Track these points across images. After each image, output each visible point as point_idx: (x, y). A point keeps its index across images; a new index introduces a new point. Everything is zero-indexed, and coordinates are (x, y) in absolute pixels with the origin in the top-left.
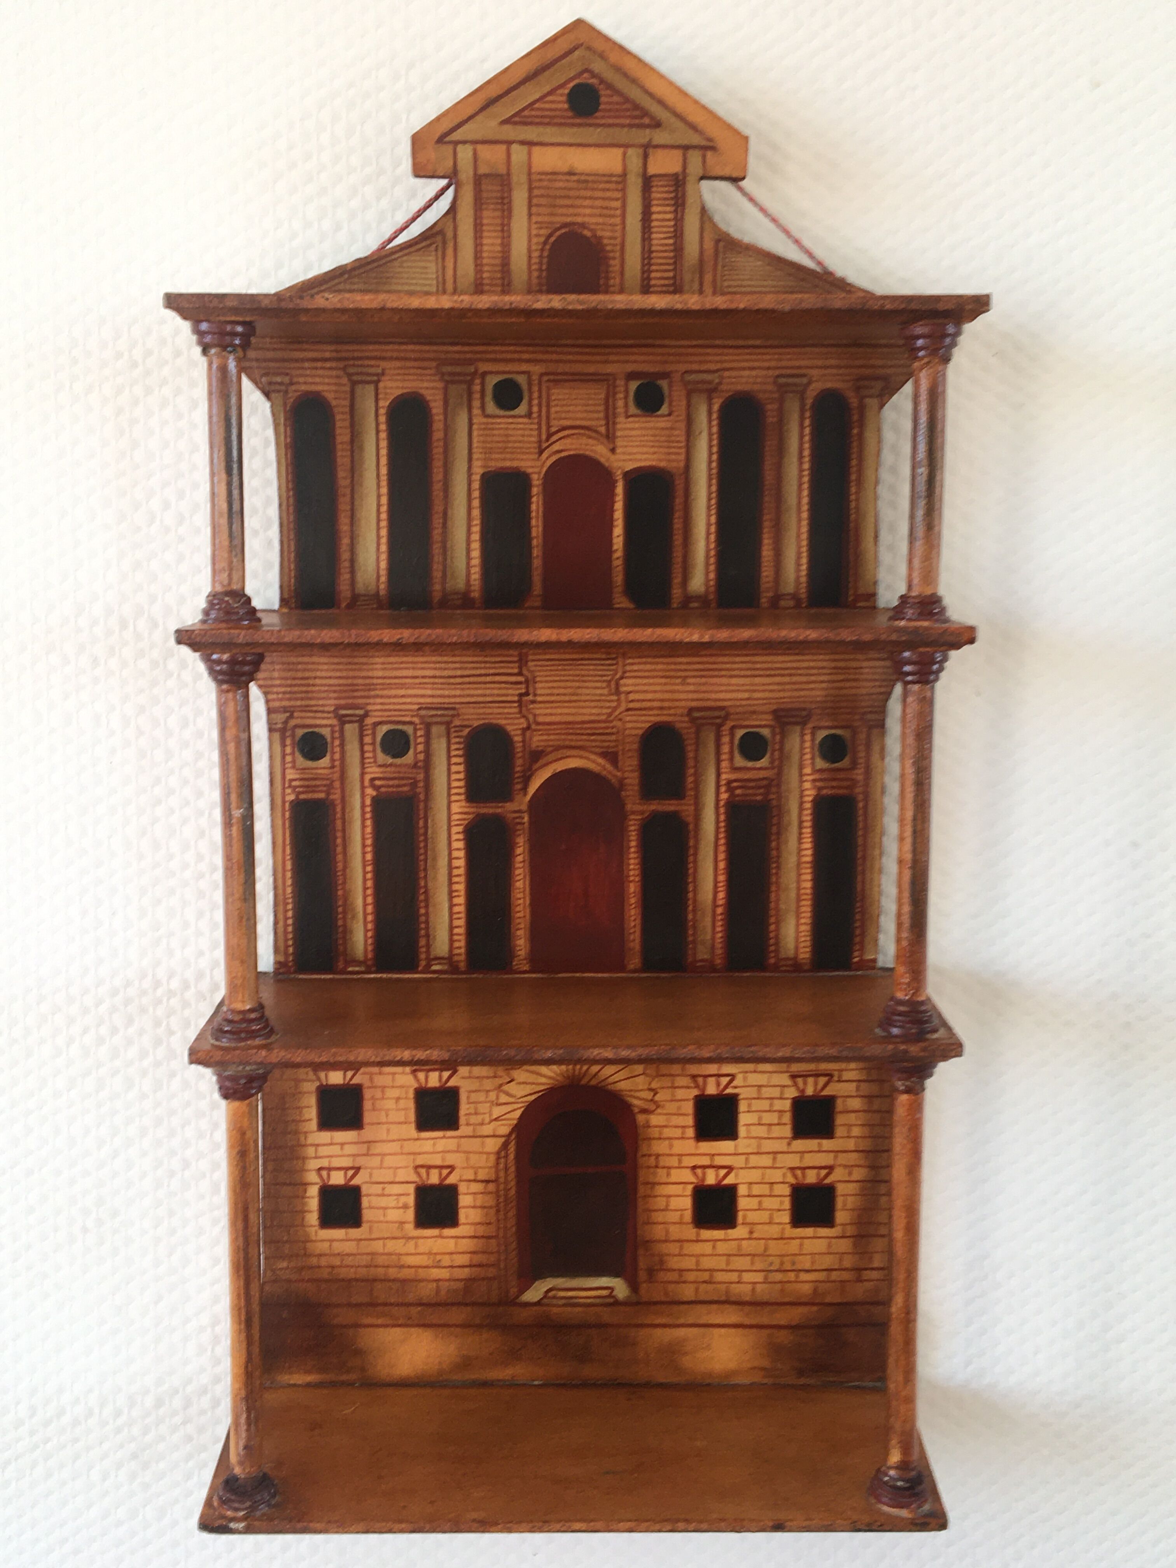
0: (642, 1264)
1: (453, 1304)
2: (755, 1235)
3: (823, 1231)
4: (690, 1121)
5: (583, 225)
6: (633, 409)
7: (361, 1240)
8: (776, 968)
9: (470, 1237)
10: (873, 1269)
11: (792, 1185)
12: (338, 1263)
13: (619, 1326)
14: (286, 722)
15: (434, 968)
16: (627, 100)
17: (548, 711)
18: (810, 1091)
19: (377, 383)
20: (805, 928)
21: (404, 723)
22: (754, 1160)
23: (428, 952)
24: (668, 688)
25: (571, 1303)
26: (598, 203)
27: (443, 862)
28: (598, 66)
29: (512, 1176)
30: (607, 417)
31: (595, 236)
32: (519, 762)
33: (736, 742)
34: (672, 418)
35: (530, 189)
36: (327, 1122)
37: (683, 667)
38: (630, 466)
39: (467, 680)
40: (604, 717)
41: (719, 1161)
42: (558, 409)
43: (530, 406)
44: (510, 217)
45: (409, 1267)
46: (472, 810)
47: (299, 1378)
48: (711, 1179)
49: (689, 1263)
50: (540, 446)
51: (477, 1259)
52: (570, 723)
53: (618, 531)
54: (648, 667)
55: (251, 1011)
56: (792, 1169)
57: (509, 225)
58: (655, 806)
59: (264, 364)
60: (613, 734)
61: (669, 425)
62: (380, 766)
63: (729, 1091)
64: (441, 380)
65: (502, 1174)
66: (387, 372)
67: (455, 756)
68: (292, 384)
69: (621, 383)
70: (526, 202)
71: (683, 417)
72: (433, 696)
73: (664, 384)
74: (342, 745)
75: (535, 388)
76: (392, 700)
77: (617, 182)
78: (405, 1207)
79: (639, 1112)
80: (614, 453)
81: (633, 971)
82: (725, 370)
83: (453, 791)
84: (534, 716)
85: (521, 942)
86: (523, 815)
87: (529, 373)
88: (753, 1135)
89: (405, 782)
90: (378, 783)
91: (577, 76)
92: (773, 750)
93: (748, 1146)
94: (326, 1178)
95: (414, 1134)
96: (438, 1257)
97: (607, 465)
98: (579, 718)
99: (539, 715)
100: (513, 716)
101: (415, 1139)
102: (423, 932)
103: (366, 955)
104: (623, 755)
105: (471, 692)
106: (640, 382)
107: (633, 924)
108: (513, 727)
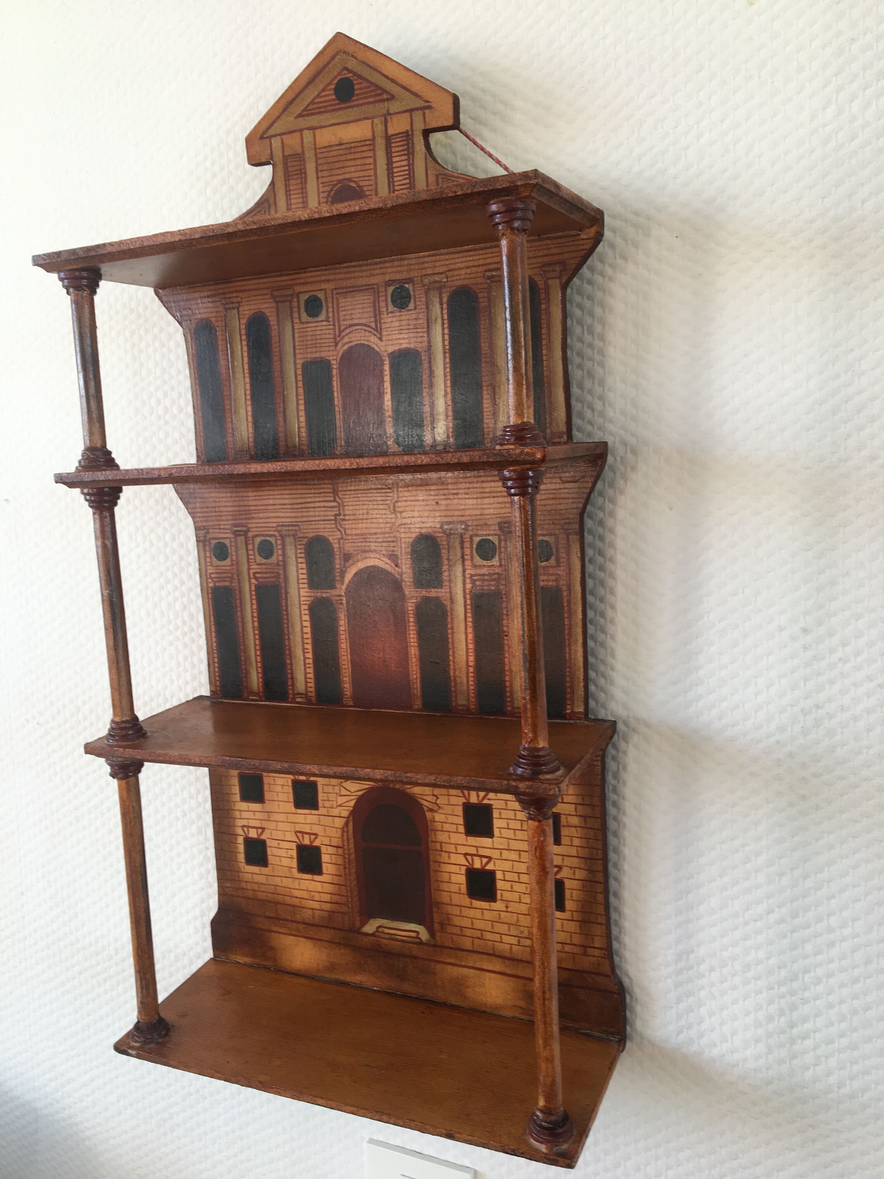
0: (436, 918)
1: (323, 926)
2: (509, 910)
3: (558, 914)
4: (461, 820)
5: (350, 180)
6: (391, 308)
7: (269, 875)
8: (512, 714)
9: (330, 883)
12: (258, 889)
13: (424, 959)
14: (205, 537)
15: (298, 700)
16: (371, 84)
17: (355, 526)
19: (238, 308)
21: (270, 536)
22: (506, 854)
23: (293, 689)
24: (428, 508)
25: (392, 937)
26: (359, 162)
27: (298, 628)
28: (352, 64)
29: (352, 845)
30: (375, 316)
31: (359, 186)
32: (337, 561)
33: (475, 546)
34: (417, 311)
35: (317, 159)
36: (246, 797)
37: (436, 492)
38: (391, 349)
40: (388, 530)
41: (482, 852)
42: (344, 313)
43: (327, 312)
44: (306, 182)
45: (297, 897)
46: (312, 594)
47: (242, 959)
48: (477, 864)
49: (466, 923)
50: (336, 341)
51: (336, 898)
53: (388, 396)
54: (413, 493)
57: (306, 188)
58: (424, 593)
59: (178, 304)
60: (394, 542)
61: (415, 316)
62: (258, 564)
63: (486, 802)
64: (274, 301)
65: (346, 844)
66: (243, 300)
67: (300, 557)
68: (193, 315)
69: (382, 289)
70: (314, 170)
71: (424, 309)
72: (285, 517)
73: (409, 286)
74: (236, 551)
75: (330, 300)
76: (262, 521)
77: (370, 145)
78: (291, 858)
79: (427, 811)
80: (382, 341)
81: (418, 710)
82: (450, 271)
83: (301, 581)
84: (345, 529)
85: (347, 686)
86: (342, 598)
87: (325, 289)
88: (504, 836)
89: (272, 575)
90: (258, 575)
91: (339, 74)
92: (500, 552)
93: (501, 844)
94: (246, 832)
95: (293, 809)
96: (313, 894)
97: (378, 349)
98: (373, 531)
99: (348, 529)
100: (332, 530)
101: (294, 814)
102: (289, 676)
103: (259, 689)
104: (401, 556)
105: (306, 514)
106: (395, 287)
107: (415, 677)
108: (333, 537)
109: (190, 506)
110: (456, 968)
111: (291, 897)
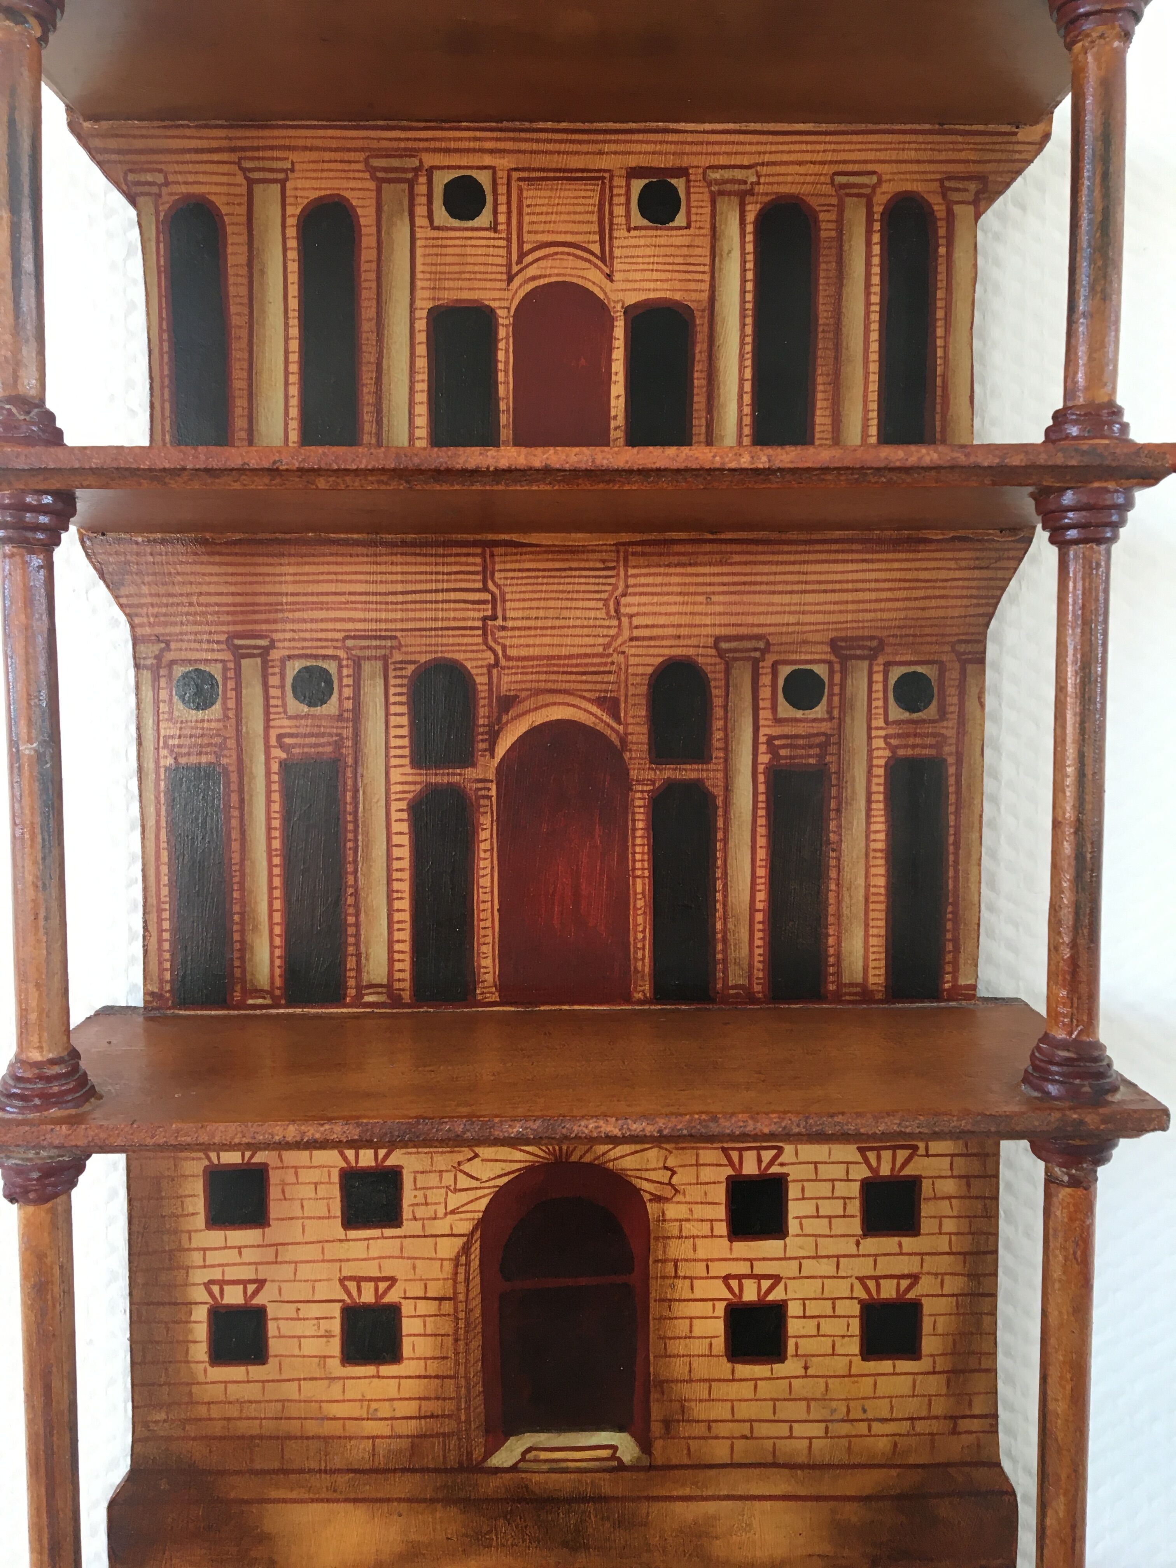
0: (656, 1411)
1: (395, 1471)
2: (810, 1372)
3: (906, 1365)
4: (721, 1212)
6: (637, 219)
7: (268, 1381)
8: (837, 997)
9: (419, 1377)
11: (861, 1301)
12: (236, 1414)
13: (623, 1499)
14: (158, 658)
15: (369, 999)
17: (522, 641)
18: (885, 1170)
19: (283, 183)
20: (877, 943)
21: (325, 657)
22: (810, 1267)
23: (358, 977)
24: (689, 609)
25: (557, 1468)
27: (379, 850)
29: (475, 1291)
30: (601, 232)
32: (482, 712)
33: (781, 683)
34: (692, 231)
36: (219, 1217)
37: (708, 580)
38: (632, 299)
39: (410, 597)
40: (600, 650)
41: (761, 1268)
42: (534, 218)
43: (495, 213)
45: (335, 1419)
46: (418, 779)
48: (750, 1294)
49: (721, 1411)
50: (509, 273)
51: (430, 1407)
52: (553, 657)
53: (618, 389)
54: (659, 580)
55: (52, 1062)
56: (861, 1279)
58: (669, 773)
59: (128, 157)
60: (610, 672)
61: (686, 241)
62: (290, 718)
63: (775, 1169)
64: (373, 178)
65: (461, 1288)
66: (297, 166)
67: (395, 703)
68: (167, 184)
69: (620, 181)
71: (706, 231)
72: (365, 620)
73: (679, 183)
74: (238, 689)
75: (502, 189)
76: (309, 626)
78: (328, 1335)
79: (650, 1200)
80: (612, 281)
81: (640, 1002)
82: (763, 164)
83: (393, 752)
84: (504, 647)
85: (487, 962)
86: (489, 785)
87: (493, 168)
88: (807, 1231)
89: (325, 740)
90: (287, 740)
92: (831, 695)
93: (801, 1248)
94: (218, 1295)
95: (340, 1233)
96: (374, 1405)
97: (602, 296)
98: (564, 651)
99: (511, 647)
100: (474, 648)
101: (341, 1241)
102: (351, 949)
103: (272, 982)
104: (626, 702)
105: (418, 615)
106: (647, 181)
107: (640, 936)
108: (475, 664)
109: (124, 591)
110: (693, 1505)
111: (323, 1419)
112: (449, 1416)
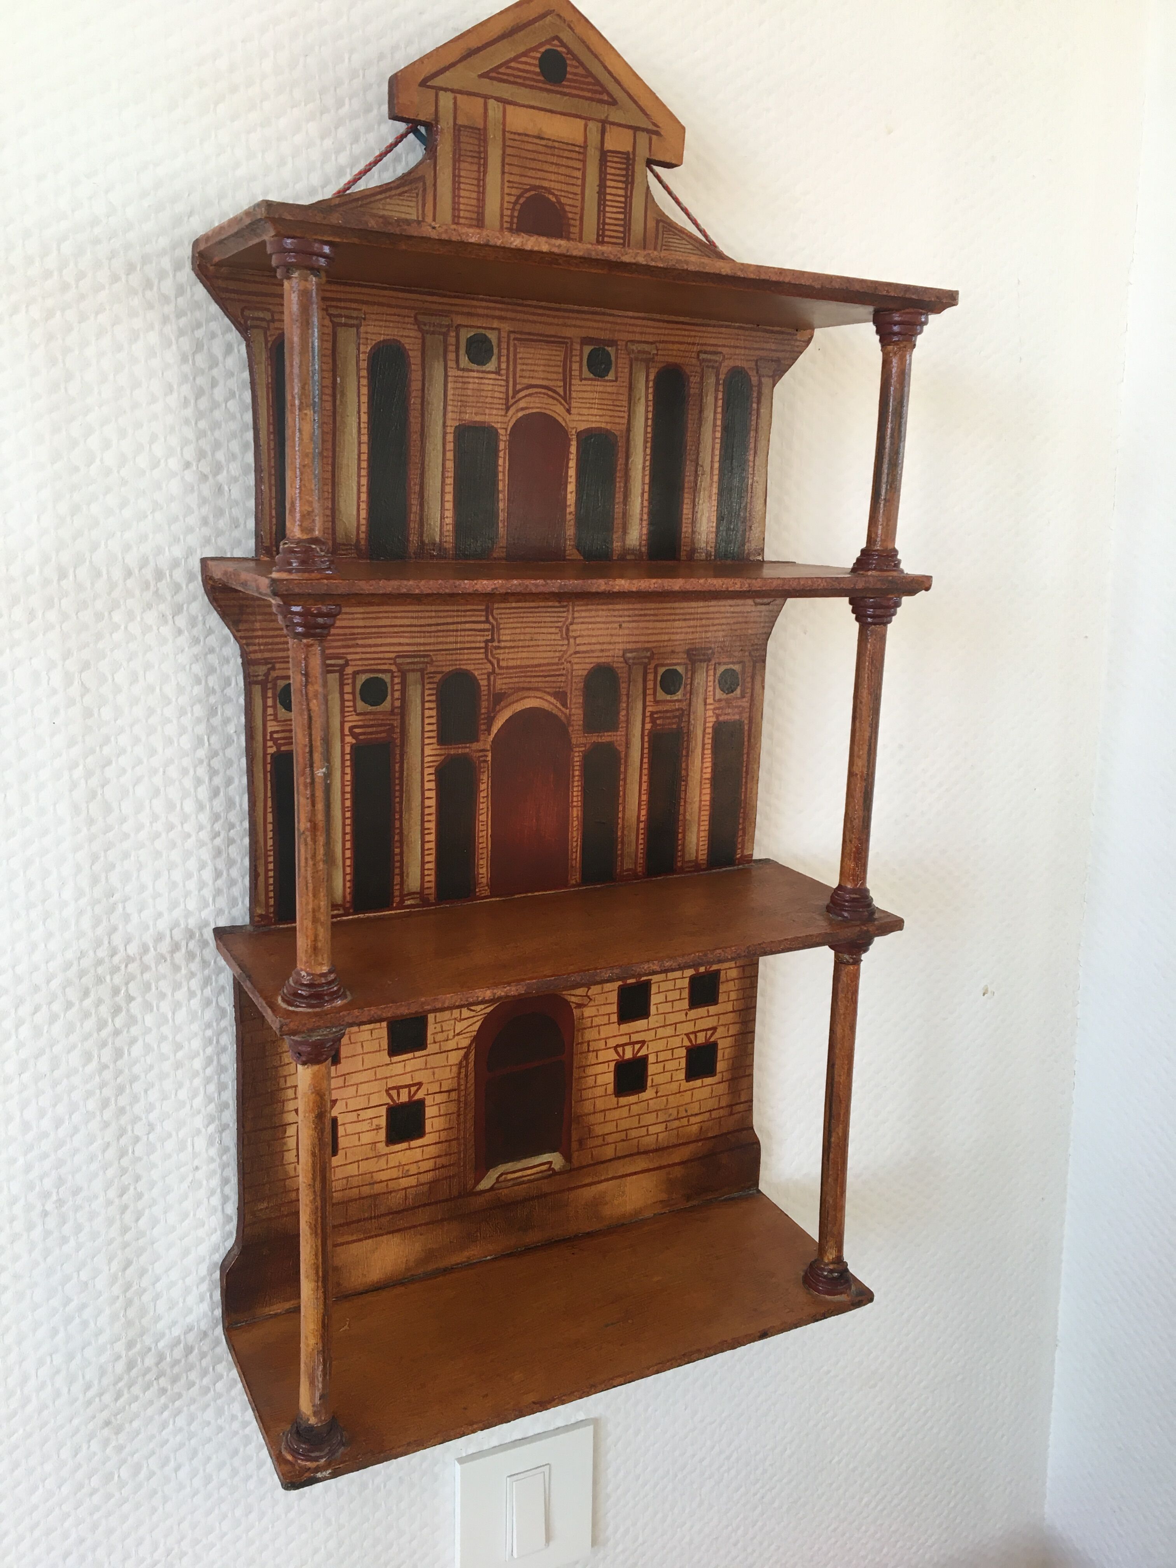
0: (575, 1137)
1: (419, 1207)
2: (659, 1094)
3: (708, 1081)
4: (614, 1008)
5: (549, 190)
6: (586, 373)
7: (337, 1166)
8: (682, 870)
9: (435, 1143)
10: (742, 1103)
11: (687, 1048)
13: (555, 1193)
14: (267, 675)
15: (408, 903)
16: (590, 74)
17: (510, 656)
18: (703, 969)
19: (358, 327)
20: (704, 834)
21: (382, 671)
22: (661, 1032)
23: (401, 889)
24: (609, 632)
25: (518, 1182)
26: (562, 170)
27: (415, 802)
28: (566, 36)
29: (471, 1082)
30: (564, 380)
31: (559, 202)
32: (484, 704)
33: (659, 678)
34: (617, 383)
35: (504, 147)
37: (620, 613)
38: (583, 427)
39: (438, 628)
40: (556, 660)
41: (635, 1038)
42: (524, 367)
43: (499, 362)
44: (485, 172)
45: (381, 1182)
46: (443, 752)
48: (628, 1054)
49: (610, 1127)
50: (507, 404)
51: (441, 1161)
52: (526, 666)
53: (571, 487)
54: (592, 614)
56: (687, 1035)
57: (484, 180)
58: (595, 738)
59: (238, 296)
60: (562, 675)
61: (614, 390)
62: (358, 714)
63: (643, 978)
64: (420, 330)
65: (462, 1082)
66: (369, 316)
67: (427, 701)
68: (274, 322)
69: (576, 346)
70: (499, 160)
71: (626, 384)
72: (409, 644)
73: (611, 350)
75: (504, 345)
76: (370, 649)
77: (579, 153)
78: (377, 1129)
79: (575, 1008)
80: (570, 414)
81: (574, 886)
82: (660, 342)
83: (426, 735)
84: (498, 660)
85: (483, 871)
86: (487, 753)
87: (499, 330)
88: (660, 1011)
89: (382, 728)
90: (357, 730)
91: (548, 42)
92: (686, 685)
93: (657, 1022)
95: (387, 1059)
96: (406, 1168)
97: (564, 424)
98: (536, 662)
99: (503, 659)
100: (480, 661)
101: (387, 1065)
102: (397, 871)
103: (344, 897)
104: (571, 693)
105: (444, 639)
106: (592, 347)
107: (575, 844)
108: (480, 672)
109: (241, 627)
110: (593, 1187)
111: (373, 1184)
112: (453, 1165)
